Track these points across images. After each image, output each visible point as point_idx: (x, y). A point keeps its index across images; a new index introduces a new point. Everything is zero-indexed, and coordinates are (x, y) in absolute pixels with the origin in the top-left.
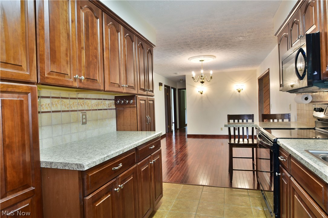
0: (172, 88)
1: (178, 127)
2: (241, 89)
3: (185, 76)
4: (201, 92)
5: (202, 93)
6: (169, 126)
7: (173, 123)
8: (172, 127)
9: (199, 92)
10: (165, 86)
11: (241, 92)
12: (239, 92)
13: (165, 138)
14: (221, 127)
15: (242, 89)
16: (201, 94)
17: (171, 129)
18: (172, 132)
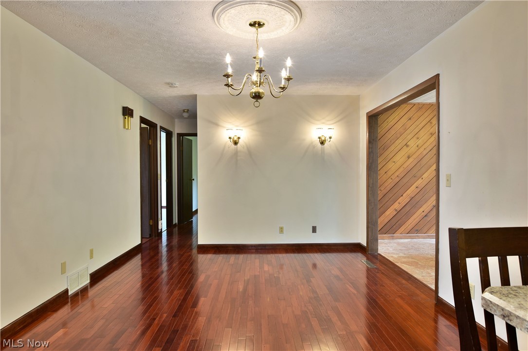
0: (162, 128)
1: (175, 220)
2: (328, 138)
3: (195, 97)
4: (236, 138)
5: (236, 143)
6: (151, 221)
7: (162, 207)
8: (160, 222)
9: (230, 138)
10: (143, 120)
11: (326, 144)
12: (322, 143)
13: (140, 254)
14: (282, 226)
15: (330, 138)
16: (233, 146)
17: (158, 229)
18: (160, 235)
